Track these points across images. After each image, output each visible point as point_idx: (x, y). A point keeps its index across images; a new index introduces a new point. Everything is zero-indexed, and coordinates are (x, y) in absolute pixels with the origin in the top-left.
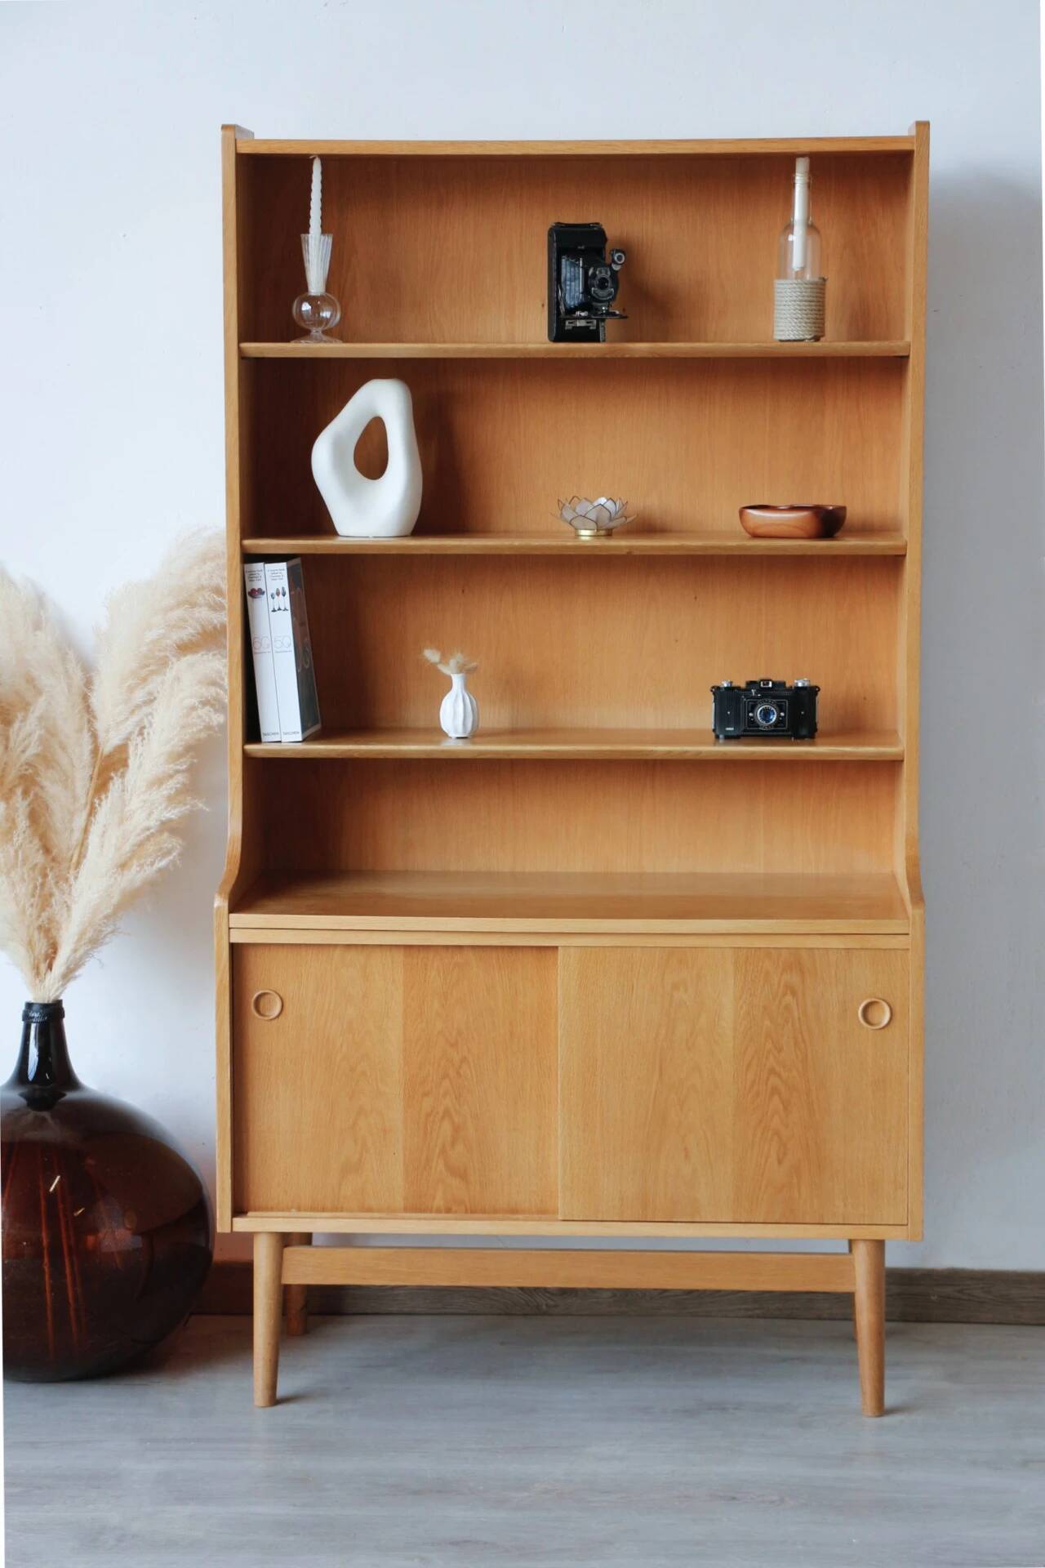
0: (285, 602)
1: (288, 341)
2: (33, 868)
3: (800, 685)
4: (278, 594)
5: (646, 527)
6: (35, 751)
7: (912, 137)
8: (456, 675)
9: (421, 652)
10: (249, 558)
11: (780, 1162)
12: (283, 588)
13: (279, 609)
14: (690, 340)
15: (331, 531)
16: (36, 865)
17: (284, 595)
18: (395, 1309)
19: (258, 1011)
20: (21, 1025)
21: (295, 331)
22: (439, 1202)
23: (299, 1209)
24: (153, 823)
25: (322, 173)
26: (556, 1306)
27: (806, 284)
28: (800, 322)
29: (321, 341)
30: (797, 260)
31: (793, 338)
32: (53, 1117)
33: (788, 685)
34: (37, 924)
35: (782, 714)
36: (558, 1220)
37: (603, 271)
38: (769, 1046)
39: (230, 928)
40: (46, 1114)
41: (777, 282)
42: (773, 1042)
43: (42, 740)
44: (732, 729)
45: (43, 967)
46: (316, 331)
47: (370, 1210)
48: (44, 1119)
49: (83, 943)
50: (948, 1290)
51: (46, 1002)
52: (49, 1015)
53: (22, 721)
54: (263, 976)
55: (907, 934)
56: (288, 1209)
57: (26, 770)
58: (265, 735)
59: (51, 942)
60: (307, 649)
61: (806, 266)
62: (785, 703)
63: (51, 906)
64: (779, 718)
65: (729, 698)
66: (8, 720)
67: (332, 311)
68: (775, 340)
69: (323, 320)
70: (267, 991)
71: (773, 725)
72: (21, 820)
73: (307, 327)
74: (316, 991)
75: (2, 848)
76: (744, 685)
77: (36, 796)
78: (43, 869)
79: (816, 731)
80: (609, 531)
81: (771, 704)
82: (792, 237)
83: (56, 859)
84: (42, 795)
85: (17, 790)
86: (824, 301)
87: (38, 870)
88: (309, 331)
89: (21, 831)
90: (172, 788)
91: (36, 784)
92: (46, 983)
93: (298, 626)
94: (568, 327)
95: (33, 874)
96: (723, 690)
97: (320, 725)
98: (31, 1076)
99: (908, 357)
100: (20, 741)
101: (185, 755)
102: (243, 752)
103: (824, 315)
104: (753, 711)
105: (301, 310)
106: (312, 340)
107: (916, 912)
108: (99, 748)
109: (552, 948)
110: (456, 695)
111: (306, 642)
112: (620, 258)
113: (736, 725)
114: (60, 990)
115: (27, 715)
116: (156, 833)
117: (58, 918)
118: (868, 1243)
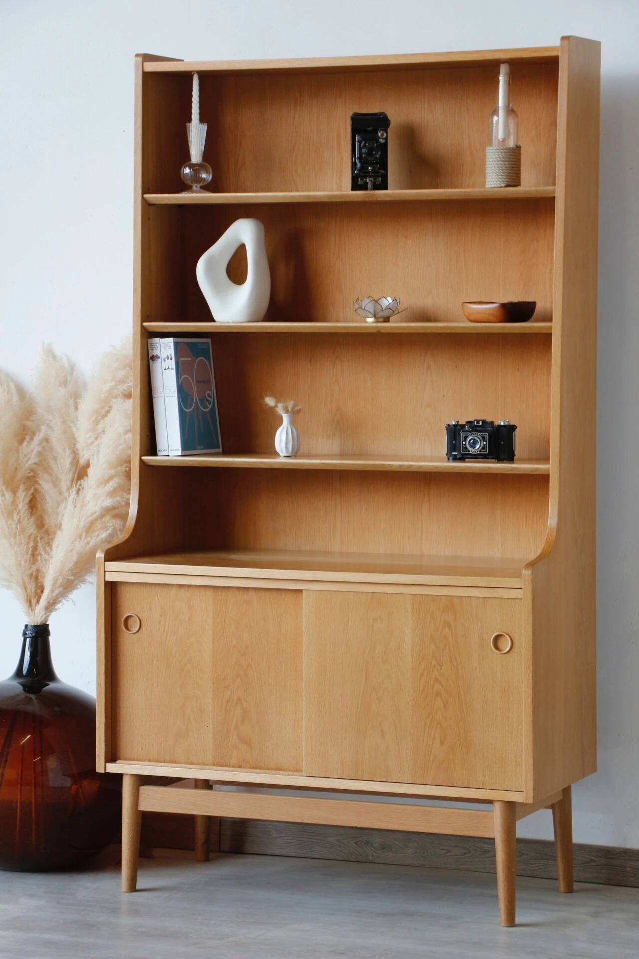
0: (172, 363)
1: (178, 192)
2: (29, 537)
3: (502, 424)
4: (168, 359)
6: (34, 461)
7: (559, 47)
8: (286, 415)
9: (263, 398)
10: (148, 335)
11: (442, 743)
12: (171, 355)
13: (168, 368)
14: (451, 188)
15: (212, 320)
16: (31, 534)
17: (171, 359)
18: (277, 852)
19: (127, 627)
20: (22, 638)
21: (182, 186)
22: (233, 761)
23: (150, 761)
24: (97, 509)
26: (378, 857)
27: (506, 149)
28: (498, 176)
29: (197, 192)
30: (500, 134)
31: (497, 186)
32: (36, 698)
33: (496, 424)
34: (30, 572)
35: (485, 443)
36: (303, 776)
37: (371, 144)
38: (434, 662)
39: (105, 571)
40: (33, 696)
41: (488, 148)
42: (436, 661)
43: (40, 454)
44: (456, 453)
45: (34, 601)
46: (195, 187)
47: (192, 764)
48: (31, 699)
49: (57, 586)
51: (36, 624)
52: (36, 633)
53: (29, 442)
54: (129, 605)
55: (521, 589)
56: (144, 761)
57: (29, 473)
58: (159, 451)
59: (39, 585)
60: (209, 399)
61: (509, 137)
62: (487, 435)
63: (38, 561)
64: (482, 446)
65: (455, 432)
66: (21, 442)
67: (207, 173)
68: (485, 188)
69: (201, 179)
70: (132, 614)
71: (478, 450)
72: (22, 505)
73: (190, 184)
74: (161, 616)
75: (6, 522)
76: (465, 423)
77: (36, 490)
78: (35, 538)
79: (514, 455)
80: (384, 318)
81: (477, 436)
82: (497, 118)
83: (47, 532)
84: (41, 490)
85: (22, 486)
86: (520, 162)
87: (32, 539)
88: (191, 187)
89: (22, 512)
90: (111, 487)
91: (37, 482)
92: (36, 611)
93: (193, 381)
94: (360, 182)
95: (27, 541)
96: (452, 426)
97: (220, 450)
98: (25, 671)
99: (555, 197)
100: (25, 455)
101: (121, 465)
102: (141, 460)
103: (520, 170)
104: (465, 441)
105: (185, 172)
106: (193, 192)
107: (527, 573)
108: (78, 461)
109: (301, 591)
110: (283, 428)
111: (209, 393)
112: (382, 135)
113: (459, 451)
114: (45, 617)
115: (32, 439)
116: (102, 516)
117: (44, 570)
118: (500, 803)
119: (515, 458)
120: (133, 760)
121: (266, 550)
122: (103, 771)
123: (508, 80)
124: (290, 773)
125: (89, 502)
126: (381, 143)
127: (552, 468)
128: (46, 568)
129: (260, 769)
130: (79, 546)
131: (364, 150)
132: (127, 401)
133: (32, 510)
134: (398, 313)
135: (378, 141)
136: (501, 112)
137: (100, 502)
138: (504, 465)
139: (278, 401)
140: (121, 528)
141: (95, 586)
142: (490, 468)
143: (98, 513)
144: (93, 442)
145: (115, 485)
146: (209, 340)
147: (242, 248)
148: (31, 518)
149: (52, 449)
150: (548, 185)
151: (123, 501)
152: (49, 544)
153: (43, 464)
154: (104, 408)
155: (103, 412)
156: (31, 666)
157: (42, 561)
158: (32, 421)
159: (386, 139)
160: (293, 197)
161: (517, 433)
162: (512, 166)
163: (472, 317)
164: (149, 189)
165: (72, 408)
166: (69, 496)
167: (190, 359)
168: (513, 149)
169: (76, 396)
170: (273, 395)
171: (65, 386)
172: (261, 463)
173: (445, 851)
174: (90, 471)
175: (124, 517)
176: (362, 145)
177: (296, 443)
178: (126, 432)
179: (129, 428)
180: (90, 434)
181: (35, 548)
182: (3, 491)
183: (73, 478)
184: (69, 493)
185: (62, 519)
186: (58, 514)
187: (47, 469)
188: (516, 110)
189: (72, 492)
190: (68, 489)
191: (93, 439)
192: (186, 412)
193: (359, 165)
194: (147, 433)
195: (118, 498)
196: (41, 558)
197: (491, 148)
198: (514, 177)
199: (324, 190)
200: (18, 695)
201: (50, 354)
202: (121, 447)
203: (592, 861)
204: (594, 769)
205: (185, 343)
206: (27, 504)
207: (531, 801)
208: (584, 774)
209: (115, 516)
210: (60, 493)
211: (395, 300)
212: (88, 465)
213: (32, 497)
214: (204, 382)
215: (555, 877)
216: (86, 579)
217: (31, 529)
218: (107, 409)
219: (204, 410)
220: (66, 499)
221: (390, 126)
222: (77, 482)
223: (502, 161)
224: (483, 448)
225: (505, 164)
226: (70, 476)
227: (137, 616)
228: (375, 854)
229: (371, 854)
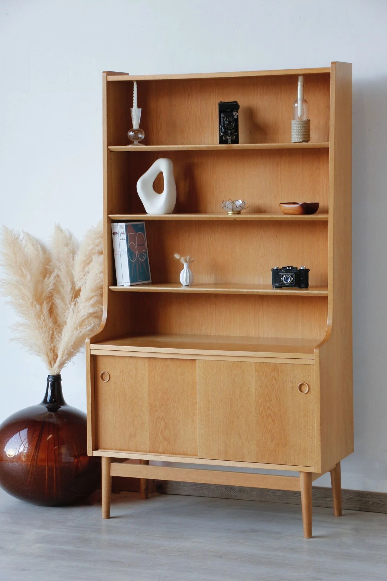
0: (124, 236)
1: (126, 145)
2: (50, 329)
3: (302, 268)
4: (122, 234)
5: (259, 211)
6: (51, 288)
7: (330, 68)
8: (185, 263)
9: (173, 255)
10: (112, 221)
11: (272, 441)
12: (124, 232)
13: (122, 239)
14: (273, 143)
15: (144, 212)
16: (50, 327)
17: (124, 234)
18: (184, 493)
19: (102, 379)
20: (47, 382)
21: (128, 142)
22: (160, 450)
23: (116, 450)
24: (86, 314)
25: (137, 87)
27: (302, 122)
28: (298, 136)
29: (137, 145)
30: (299, 113)
31: (297, 141)
32: (55, 415)
33: (298, 268)
34: (50, 347)
35: (293, 279)
36: (198, 458)
37: (229, 118)
38: (267, 398)
39: (90, 349)
40: (53, 414)
41: (292, 121)
42: (269, 398)
43: (54, 284)
44: (277, 284)
45: (52, 363)
46: (136, 142)
47: (139, 451)
48: (52, 415)
49: (64, 355)
50: (377, 500)
51: (54, 375)
52: (54, 379)
53: (48, 278)
54: (104, 367)
55: (314, 359)
56: (113, 449)
57: (49, 294)
58: (118, 283)
59: (55, 354)
60: (144, 254)
61: (304, 115)
62: (294, 275)
63: (54, 341)
64: (291, 280)
65: (276, 273)
66: (44, 277)
67: (142, 134)
68: (291, 142)
69: (139, 138)
70: (105, 372)
71: (289, 283)
72: (45, 312)
73: (133, 140)
74: (121, 373)
75: (37, 321)
76: (282, 268)
77: (53, 303)
78: (53, 329)
79: (309, 285)
80: (238, 212)
81: (289, 275)
82: (297, 105)
83: (59, 326)
84: (55, 303)
85: (45, 301)
86: (310, 128)
87: (51, 329)
88: (133, 142)
89: (45, 315)
90: (93, 302)
91: (53, 299)
92: (54, 368)
93: (136, 246)
94: (224, 139)
95: (49, 331)
96: (275, 270)
97: (150, 281)
98: (48, 400)
99: (329, 148)
100: (47, 285)
101: (98, 290)
102: (109, 289)
103: (310, 133)
104: (282, 278)
105: (130, 134)
106: (134, 145)
107: (316, 351)
108: (75, 287)
109: (195, 360)
110: (184, 270)
111: (144, 251)
112: (236, 114)
113: (278, 283)
114: (59, 371)
115: (50, 276)
116: (88, 317)
117: (57, 346)
118: (303, 473)
119: (309, 286)
120: (107, 449)
121: (176, 335)
122: (91, 455)
123: (303, 84)
124: (191, 457)
125: (81, 310)
126: (235, 118)
127: (329, 292)
128: (58, 345)
129: (175, 454)
130: (76, 334)
131: (226, 122)
132: (101, 256)
133: (51, 314)
134: (245, 209)
135: (233, 117)
136: (299, 102)
137: (86, 311)
138: (303, 291)
139: (181, 256)
140: (98, 323)
141: (85, 355)
142: (296, 293)
143: (86, 316)
144: (82, 278)
145: (95, 301)
146: (144, 223)
147: (161, 174)
148: (50, 318)
149: (60, 281)
150: (325, 141)
151: (99, 309)
152: (60, 332)
153: (56, 289)
154: (88, 259)
155: (88, 262)
156: (52, 397)
157: (56, 341)
158: (50, 266)
159: (238, 116)
160: (188, 147)
161: (310, 273)
162: (306, 130)
163: (286, 212)
164: (111, 143)
165: (71, 259)
166: (70, 306)
167: (134, 233)
168: (306, 121)
169: (73, 253)
170: (179, 253)
171: (67, 247)
172: (173, 290)
173: (273, 493)
174: (82, 293)
175: (100, 317)
176: (225, 119)
177: (191, 279)
178: (100, 273)
179: (102, 271)
180: (81, 273)
181: (53, 334)
182: (35, 304)
183: (73, 296)
184: (70, 305)
185: (67, 319)
186: (64, 316)
187: (58, 292)
188: (307, 101)
189: (72, 305)
190: (70, 303)
191: (82, 276)
192: (133, 262)
193: (223, 130)
194: (112, 274)
195: (96, 308)
196: (56, 340)
197: (294, 121)
198: (306, 136)
199: (205, 145)
200: (45, 413)
201: (59, 229)
202: (98, 281)
203: (351, 498)
204: (353, 451)
205: (132, 225)
206: (48, 311)
207: (320, 472)
208: (347, 454)
209: (95, 317)
210: (66, 305)
211: (243, 202)
212: (80, 290)
213: (50, 307)
214: (141, 245)
215: (332, 507)
216: (80, 351)
217: (51, 324)
218: (90, 260)
219: (141, 260)
220: (68, 308)
221: (240, 109)
222: (74, 300)
223: (300, 128)
224: (292, 282)
225: (302, 130)
226: (71, 296)
227: (108, 373)
228: (236, 495)
229: (234, 495)
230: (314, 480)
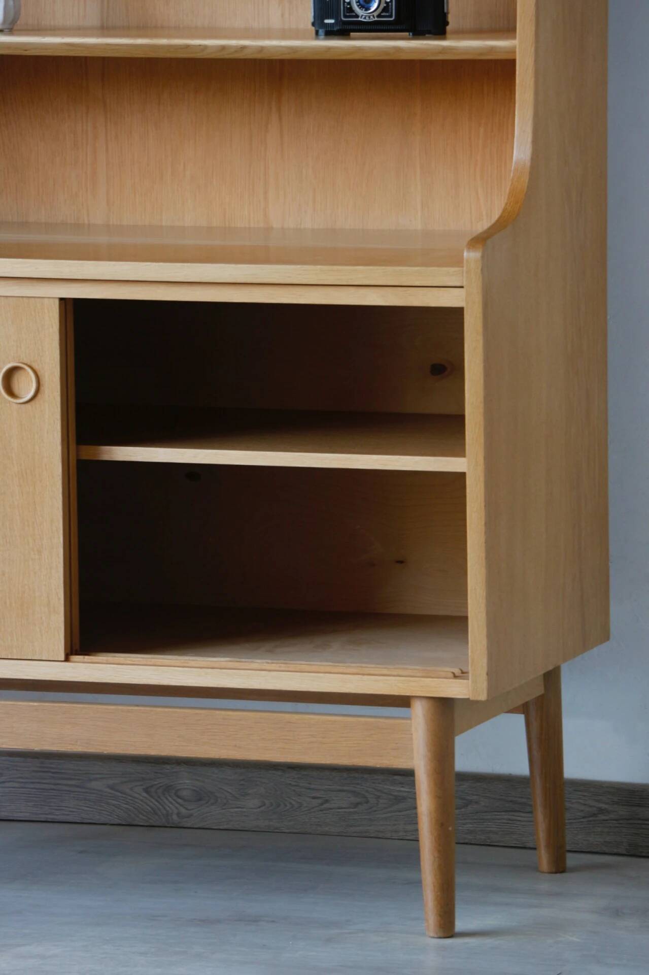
26: (188, 816)
44: (332, 21)
64: (383, 5)
71: (376, 14)
79: (447, 23)
107: (472, 256)
113: (336, 16)
118: (424, 702)
119: (448, 28)
127: (520, 46)
138: (425, 42)
142: (398, 49)
173: (320, 801)
203: (601, 811)
204: (605, 636)
207: (483, 697)
208: (585, 645)
215: (529, 845)
224: (385, 9)
228: (183, 811)
229: (176, 811)
230: (462, 732)
